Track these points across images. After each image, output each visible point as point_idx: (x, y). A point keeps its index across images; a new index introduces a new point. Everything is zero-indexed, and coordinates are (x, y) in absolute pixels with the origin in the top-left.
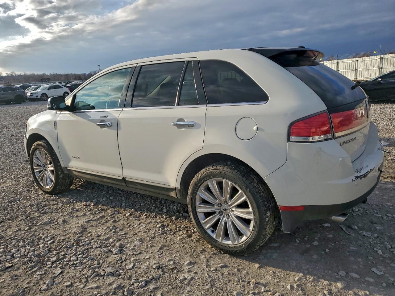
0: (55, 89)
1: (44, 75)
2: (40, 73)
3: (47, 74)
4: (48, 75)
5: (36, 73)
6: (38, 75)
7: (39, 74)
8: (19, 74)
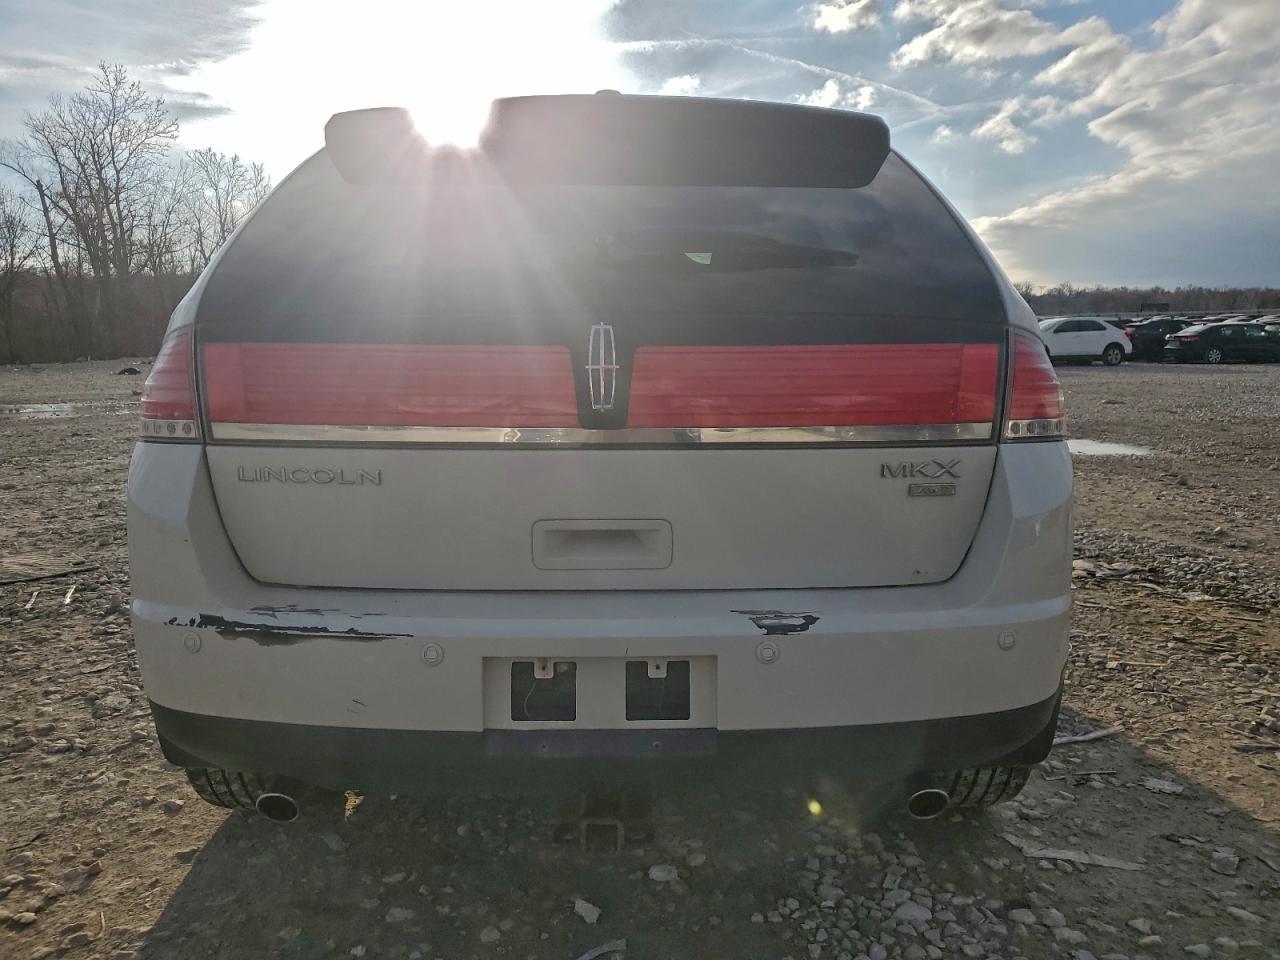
0: (1079, 333)
1: (1155, 291)
2: (1145, 286)
3: (1166, 290)
4: (1169, 292)
5: (1131, 287)
6: (1137, 294)
7: (1139, 288)
8: (1081, 289)
